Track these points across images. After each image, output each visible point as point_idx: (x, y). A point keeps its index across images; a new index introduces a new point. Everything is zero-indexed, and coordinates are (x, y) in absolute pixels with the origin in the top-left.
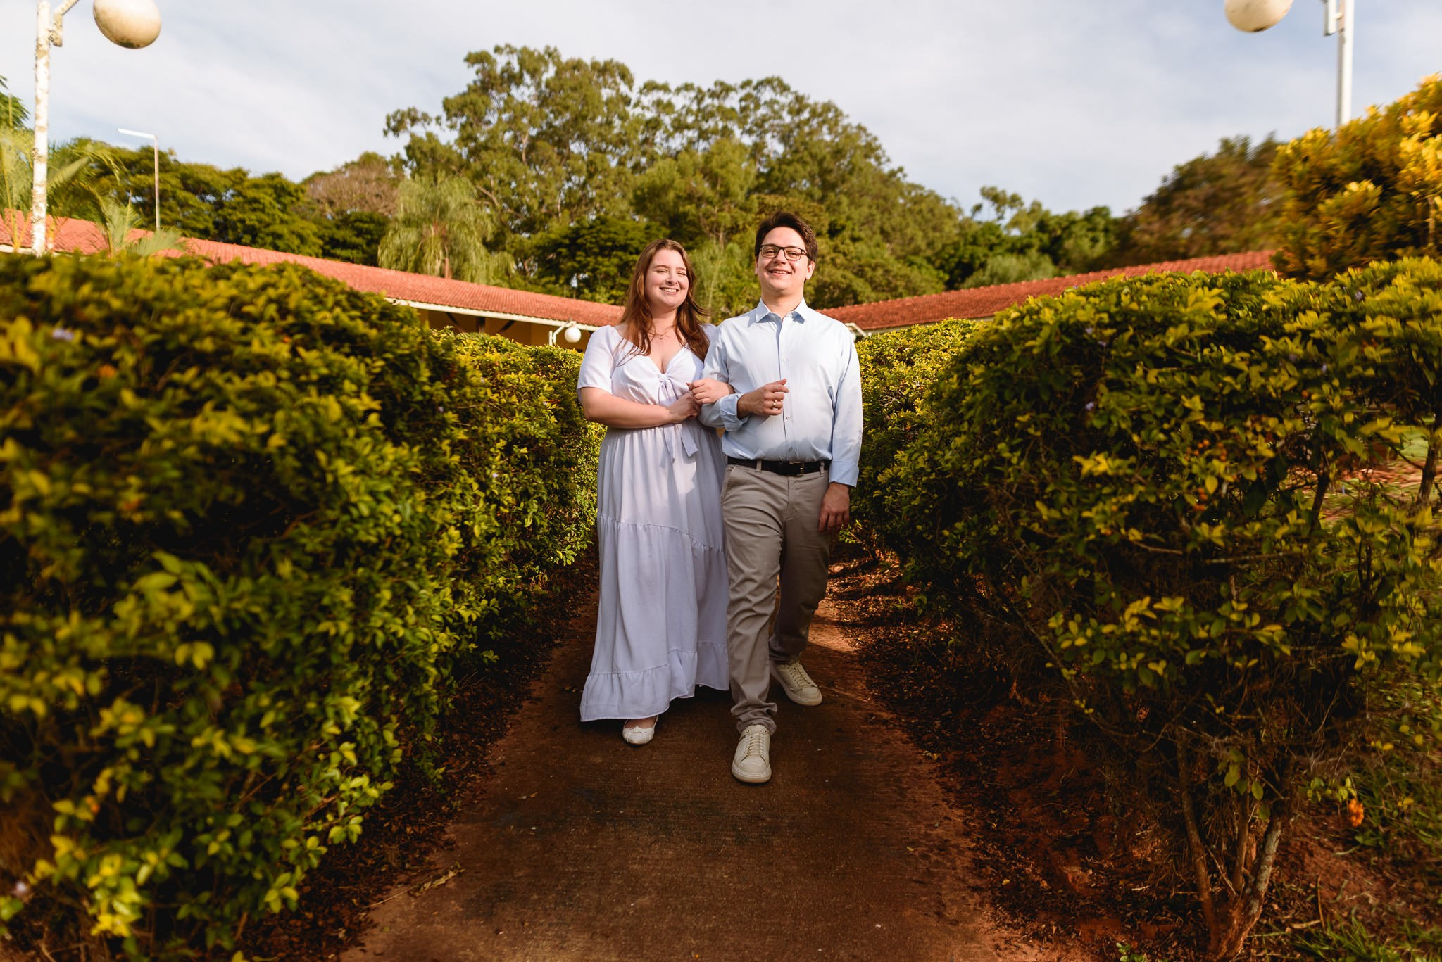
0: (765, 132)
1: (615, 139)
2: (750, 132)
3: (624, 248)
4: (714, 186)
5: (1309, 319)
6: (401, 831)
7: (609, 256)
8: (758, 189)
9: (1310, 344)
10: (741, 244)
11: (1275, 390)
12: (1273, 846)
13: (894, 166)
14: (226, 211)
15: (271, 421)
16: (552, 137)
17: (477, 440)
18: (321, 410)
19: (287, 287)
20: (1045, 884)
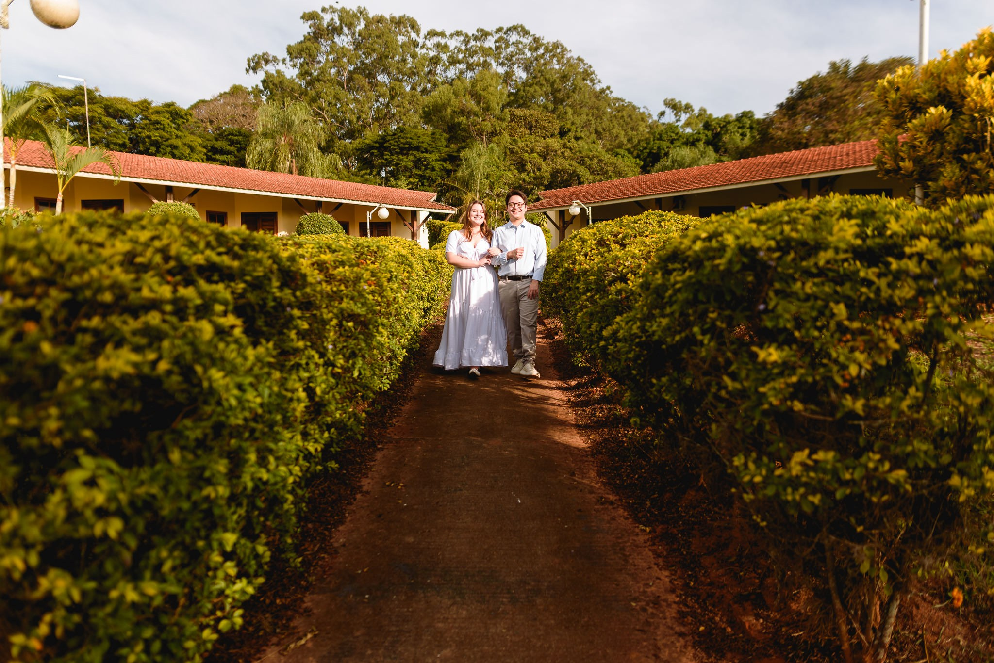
0: (513, 64)
1: (409, 71)
2: (503, 64)
3: (417, 148)
4: (478, 103)
5: (922, 244)
6: (273, 603)
7: (407, 154)
8: (509, 104)
9: (924, 264)
10: (498, 144)
11: (900, 299)
12: (894, 611)
13: (604, 85)
14: (138, 130)
15: (159, 349)
16: (364, 72)
17: (316, 322)
18: (198, 333)
19: (169, 237)
20: (729, 629)
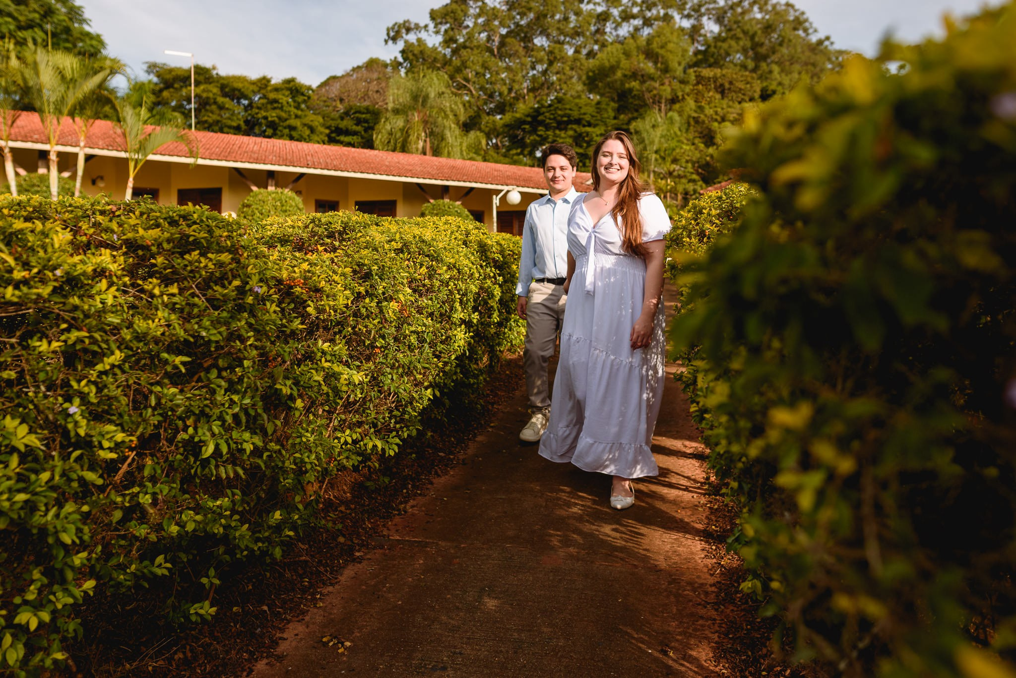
0: (702, 15)
1: (572, 32)
2: (688, 16)
3: (578, 122)
4: (656, 63)
7: (566, 129)
8: (696, 64)
10: (680, 113)
13: (821, 35)
14: (255, 111)
16: (518, 35)
